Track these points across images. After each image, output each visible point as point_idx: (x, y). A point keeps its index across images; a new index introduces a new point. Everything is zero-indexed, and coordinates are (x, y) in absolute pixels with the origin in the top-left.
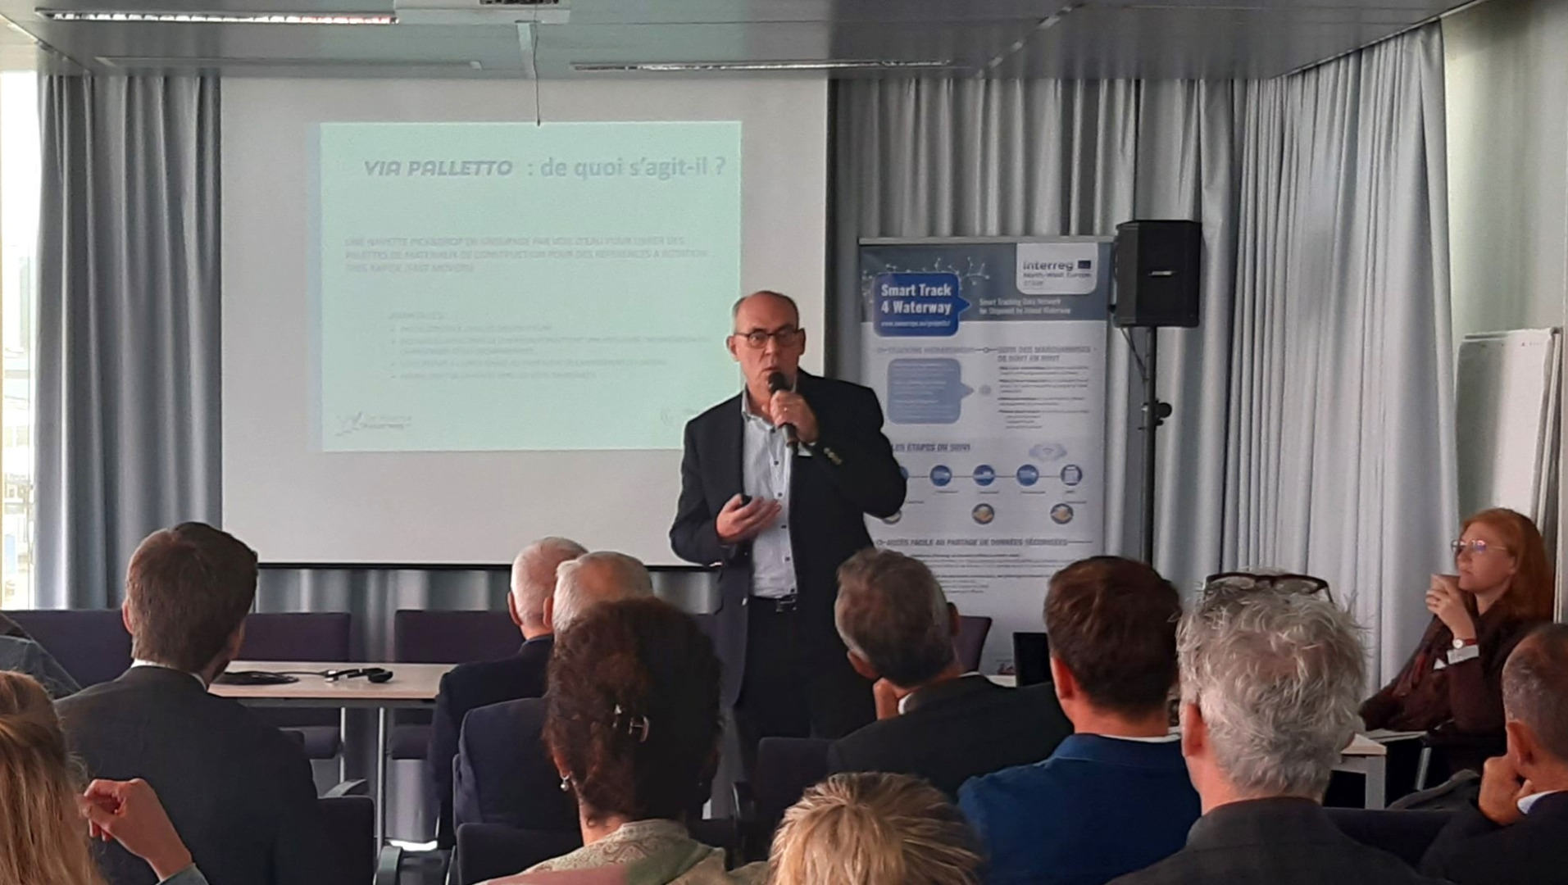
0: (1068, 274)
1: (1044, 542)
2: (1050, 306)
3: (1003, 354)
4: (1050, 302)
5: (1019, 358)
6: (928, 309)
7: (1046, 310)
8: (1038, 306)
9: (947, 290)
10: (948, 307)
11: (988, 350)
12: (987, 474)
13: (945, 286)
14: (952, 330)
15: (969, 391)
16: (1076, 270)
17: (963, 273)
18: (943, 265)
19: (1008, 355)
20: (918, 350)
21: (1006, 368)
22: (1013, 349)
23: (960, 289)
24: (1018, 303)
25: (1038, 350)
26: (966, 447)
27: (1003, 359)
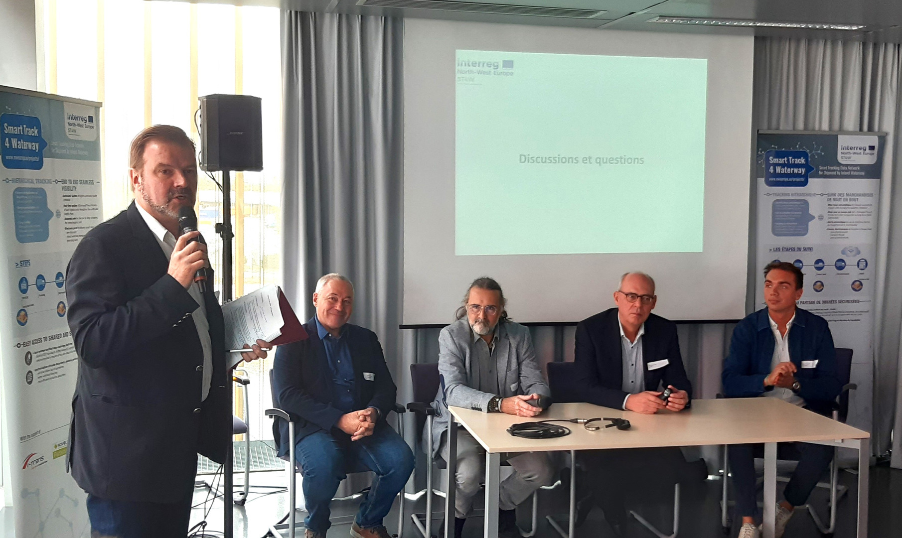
0: (864, 153)
1: (848, 301)
2: (854, 171)
3: (830, 197)
4: (854, 168)
5: (838, 200)
6: (793, 171)
7: (852, 173)
8: (847, 171)
9: (803, 161)
10: (804, 170)
11: (822, 195)
12: (821, 264)
13: (802, 158)
14: (804, 184)
15: (813, 218)
16: (868, 151)
17: (811, 152)
18: (801, 147)
19: (832, 197)
20: (787, 195)
21: (831, 205)
22: (835, 195)
23: (809, 160)
24: (838, 168)
25: (847, 195)
26: (811, 249)
27: (830, 200)
